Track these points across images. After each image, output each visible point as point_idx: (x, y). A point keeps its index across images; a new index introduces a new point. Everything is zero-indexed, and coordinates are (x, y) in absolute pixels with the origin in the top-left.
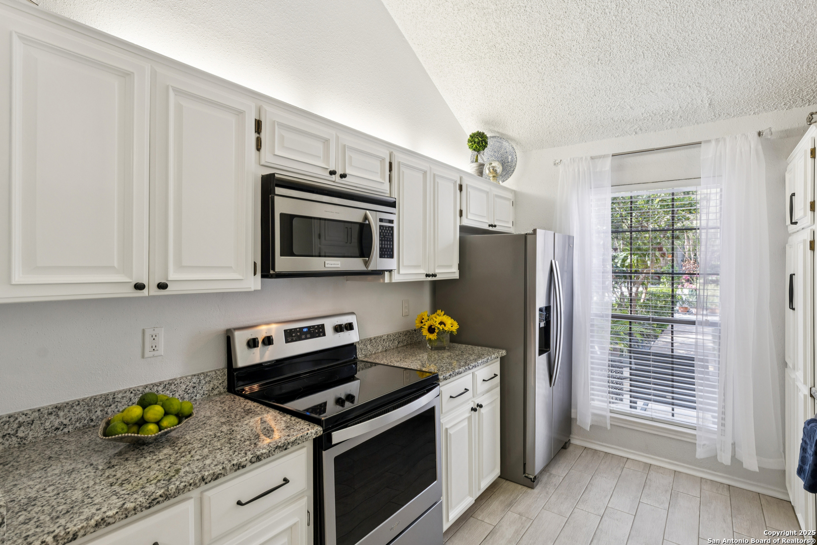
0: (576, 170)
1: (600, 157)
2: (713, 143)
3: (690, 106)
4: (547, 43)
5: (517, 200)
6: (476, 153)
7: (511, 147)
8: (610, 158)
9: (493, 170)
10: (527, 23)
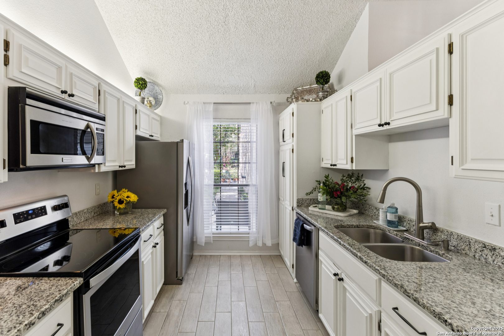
0: (196, 109)
1: (208, 103)
2: (255, 104)
3: (247, 85)
4: (188, 37)
5: (162, 121)
6: (140, 90)
7: (160, 90)
8: (212, 105)
9: (150, 102)
10: (179, 23)
